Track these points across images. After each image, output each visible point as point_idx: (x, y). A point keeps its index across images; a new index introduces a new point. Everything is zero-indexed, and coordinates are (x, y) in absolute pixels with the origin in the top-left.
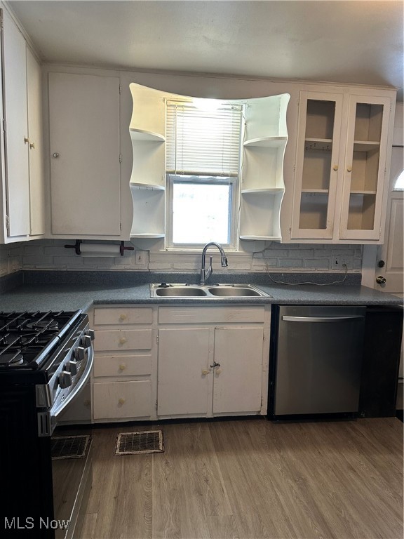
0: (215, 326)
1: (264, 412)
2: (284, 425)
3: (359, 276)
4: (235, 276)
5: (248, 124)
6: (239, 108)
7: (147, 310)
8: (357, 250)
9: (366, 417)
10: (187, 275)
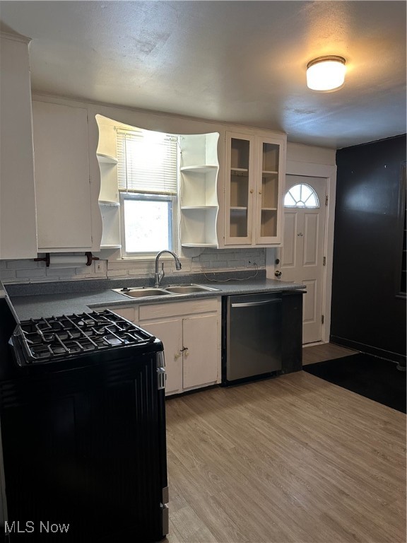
0: (182, 318)
1: (219, 382)
2: (235, 388)
3: (264, 272)
4: (180, 277)
5: (184, 153)
6: (175, 139)
7: (130, 310)
8: (262, 252)
9: (285, 373)
10: (141, 279)
